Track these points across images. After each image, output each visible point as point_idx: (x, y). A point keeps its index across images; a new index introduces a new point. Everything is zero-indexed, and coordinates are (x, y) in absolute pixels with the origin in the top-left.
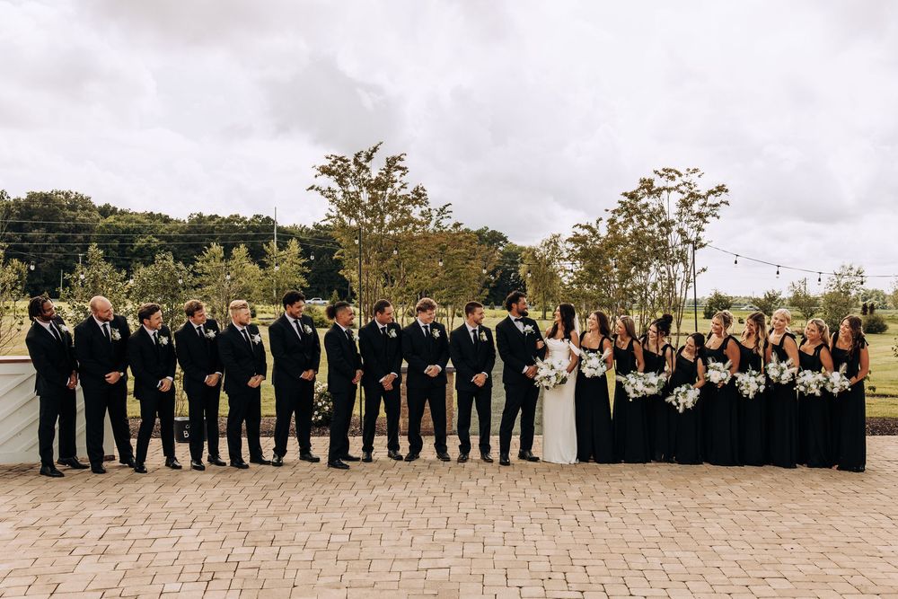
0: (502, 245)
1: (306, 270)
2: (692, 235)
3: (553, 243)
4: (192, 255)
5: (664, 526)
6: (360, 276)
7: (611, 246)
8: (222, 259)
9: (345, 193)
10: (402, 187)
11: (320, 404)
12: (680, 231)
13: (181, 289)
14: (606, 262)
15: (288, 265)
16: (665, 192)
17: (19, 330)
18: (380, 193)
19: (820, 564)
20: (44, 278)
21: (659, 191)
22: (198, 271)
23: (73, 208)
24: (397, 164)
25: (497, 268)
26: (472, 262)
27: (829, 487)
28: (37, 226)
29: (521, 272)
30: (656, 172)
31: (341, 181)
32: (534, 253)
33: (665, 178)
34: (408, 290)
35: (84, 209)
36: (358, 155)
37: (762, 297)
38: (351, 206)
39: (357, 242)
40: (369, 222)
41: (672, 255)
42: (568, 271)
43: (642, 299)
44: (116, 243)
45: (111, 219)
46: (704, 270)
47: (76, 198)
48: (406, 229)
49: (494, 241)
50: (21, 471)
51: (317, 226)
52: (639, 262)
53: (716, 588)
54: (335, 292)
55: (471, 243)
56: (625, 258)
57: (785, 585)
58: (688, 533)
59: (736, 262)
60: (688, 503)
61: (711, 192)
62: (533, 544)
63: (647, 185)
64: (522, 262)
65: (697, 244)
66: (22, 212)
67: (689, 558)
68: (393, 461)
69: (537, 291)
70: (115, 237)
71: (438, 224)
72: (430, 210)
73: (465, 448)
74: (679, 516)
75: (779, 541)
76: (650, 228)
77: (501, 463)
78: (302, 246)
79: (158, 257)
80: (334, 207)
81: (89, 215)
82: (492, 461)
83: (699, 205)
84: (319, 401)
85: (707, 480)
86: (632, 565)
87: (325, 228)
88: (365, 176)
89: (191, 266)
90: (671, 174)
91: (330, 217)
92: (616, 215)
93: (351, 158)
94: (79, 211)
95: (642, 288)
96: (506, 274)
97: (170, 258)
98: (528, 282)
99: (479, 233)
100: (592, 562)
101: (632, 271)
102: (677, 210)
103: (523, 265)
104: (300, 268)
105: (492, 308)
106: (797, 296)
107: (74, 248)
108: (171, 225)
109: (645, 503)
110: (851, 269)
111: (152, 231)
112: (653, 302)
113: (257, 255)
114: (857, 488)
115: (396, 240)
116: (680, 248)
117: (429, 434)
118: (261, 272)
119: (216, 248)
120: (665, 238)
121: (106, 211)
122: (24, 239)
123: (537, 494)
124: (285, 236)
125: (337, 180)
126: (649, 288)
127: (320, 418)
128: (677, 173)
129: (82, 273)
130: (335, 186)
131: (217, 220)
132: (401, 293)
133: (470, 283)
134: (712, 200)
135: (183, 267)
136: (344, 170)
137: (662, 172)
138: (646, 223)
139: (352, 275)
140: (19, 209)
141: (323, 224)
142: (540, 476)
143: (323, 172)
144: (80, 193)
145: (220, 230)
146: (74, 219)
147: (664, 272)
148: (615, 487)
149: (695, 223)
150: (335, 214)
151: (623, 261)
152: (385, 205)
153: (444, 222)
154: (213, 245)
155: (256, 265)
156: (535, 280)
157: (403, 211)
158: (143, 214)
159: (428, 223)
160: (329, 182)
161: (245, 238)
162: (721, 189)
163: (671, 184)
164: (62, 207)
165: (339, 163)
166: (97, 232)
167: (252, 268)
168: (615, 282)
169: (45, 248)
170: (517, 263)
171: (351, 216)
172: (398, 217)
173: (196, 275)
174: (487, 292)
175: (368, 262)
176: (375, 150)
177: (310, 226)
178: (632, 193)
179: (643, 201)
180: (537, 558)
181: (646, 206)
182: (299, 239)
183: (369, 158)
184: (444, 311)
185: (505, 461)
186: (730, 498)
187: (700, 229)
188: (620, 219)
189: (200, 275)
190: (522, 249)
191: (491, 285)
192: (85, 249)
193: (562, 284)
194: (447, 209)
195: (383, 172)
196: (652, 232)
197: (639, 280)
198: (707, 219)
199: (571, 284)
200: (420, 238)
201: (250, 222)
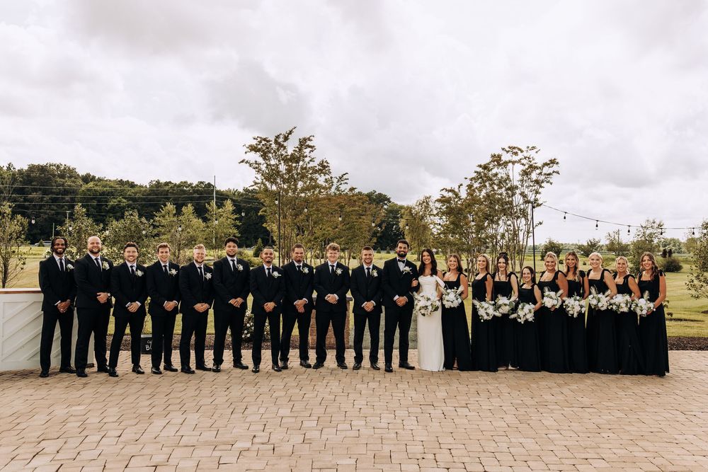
0: (386, 204)
1: (238, 223)
2: (531, 197)
3: (425, 203)
4: (152, 212)
5: (510, 419)
6: (279, 228)
7: (469, 205)
8: (174, 215)
9: (268, 165)
10: (311, 161)
11: (248, 325)
12: (522, 194)
13: (144, 238)
14: (466, 218)
15: (224, 218)
16: (510, 164)
17: (22, 269)
18: (294, 165)
19: (630, 449)
20: (40, 229)
21: (506, 163)
22: (158, 224)
23: (62, 176)
24: (307, 144)
25: (383, 222)
26: (364, 217)
27: (637, 389)
28: (35, 190)
29: (401, 225)
30: (503, 149)
31: (265, 156)
32: (411, 211)
33: (510, 154)
34: (315, 238)
35: (71, 177)
36: (278, 137)
37: (585, 244)
38: (272, 175)
39: (277, 202)
40: (285, 187)
41: (516, 212)
42: (436, 224)
43: (493, 246)
44: (95, 203)
45: (91, 185)
46: (541, 223)
47: (65, 169)
48: (313, 192)
49: (381, 201)
50: (24, 375)
51: (246, 190)
52: (491, 218)
53: (550, 466)
54: (260, 240)
55: (363, 203)
56: (480, 214)
57: (603, 464)
58: (529, 424)
59: (565, 218)
60: (529, 401)
61: (546, 164)
62: (410, 432)
63: (497, 159)
64: (402, 217)
65: (535, 204)
66: (24, 180)
67: (529, 443)
68: (304, 369)
69: (413, 239)
70: (94, 198)
71: (337, 189)
72: (331, 178)
73: (359, 358)
74: (522, 411)
75: (599, 431)
76: (500, 191)
77: (386, 370)
78: (234, 205)
79: (126, 213)
80: (259, 176)
81: (74, 182)
82: (379, 369)
83: (537, 174)
84: (248, 323)
85: (543, 383)
86: (486, 449)
87: (252, 191)
88: (283, 153)
89: (152, 221)
90: (515, 151)
91: (256, 183)
92: (473, 182)
93: (272, 138)
94: (67, 179)
95: (493, 237)
96: (389, 226)
97: (136, 214)
98: (406, 232)
99: (369, 195)
100: (455, 446)
101: (486, 224)
102: (520, 178)
103: (402, 220)
104: (233, 222)
105: (379, 252)
106: (612, 243)
107: (63, 206)
108: (136, 189)
109: (496, 402)
110: (654, 223)
111: (122, 193)
112: (501, 247)
113: (201, 212)
114: (658, 391)
115: (306, 200)
116: (522, 207)
117: (331, 348)
118: (204, 224)
119: (170, 207)
120: (510, 199)
121: (87, 179)
122: (25, 200)
123: (413, 394)
124: (222, 197)
125: (262, 156)
126: (499, 238)
127: (249, 335)
128: (520, 149)
129: (70, 226)
130: (261, 160)
131: (170, 185)
132: (310, 241)
133: (362, 232)
134: (546, 170)
135: (145, 221)
136: (267, 148)
137: (508, 149)
138: (496, 188)
139: (272, 227)
140: (22, 177)
141: (250, 188)
142: (416, 380)
143: (251, 150)
144: (68, 165)
145: (172, 193)
146: (63, 185)
147: (510, 225)
148: (473, 388)
149: (534, 188)
150: (260, 181)
151: (479, 217)
152: (298, 174)
153: (343, 187)
154: (168, 204)
155: (200, 220)
156: (411, 231)
157: (311, 179)
158: (115, 181)
159: (330, 188)
160: (255, 157)
161: (191, 199)
162: (553, 162)
163: (515, 158)
164: (54, 176)
165: (263, 142)
166: (81, 194)
167: (197, 222)
168: (472, 233)
169: (41, 206)
170: (398, 218)
171: (272, 183)
172: (308, 183)
173: (155, 227)
174: (375, 240)
175: (285, 217)
176: (291, 132)
177: (241, 190)
178: (485, 165)
179: (494, 171)
180: (413, 443)
181: (496, 175)
182: (232, 200)
183: (286, 139)
184: (342, 254)
185: (389, 369)
186: (561, 397)
187: (537, 192)
188: (476, 185)
189: (158, 227)
190: (402, 207)
191: (378, 235)
192: (72, 207)
193: (432, 234)
194: (345, 177)
195: (297, 149)
196: (501, 194)
197: (490, 231)
198: (543, 185)
199: (439, 234)
200: (324, 199)
201: (195, 187)
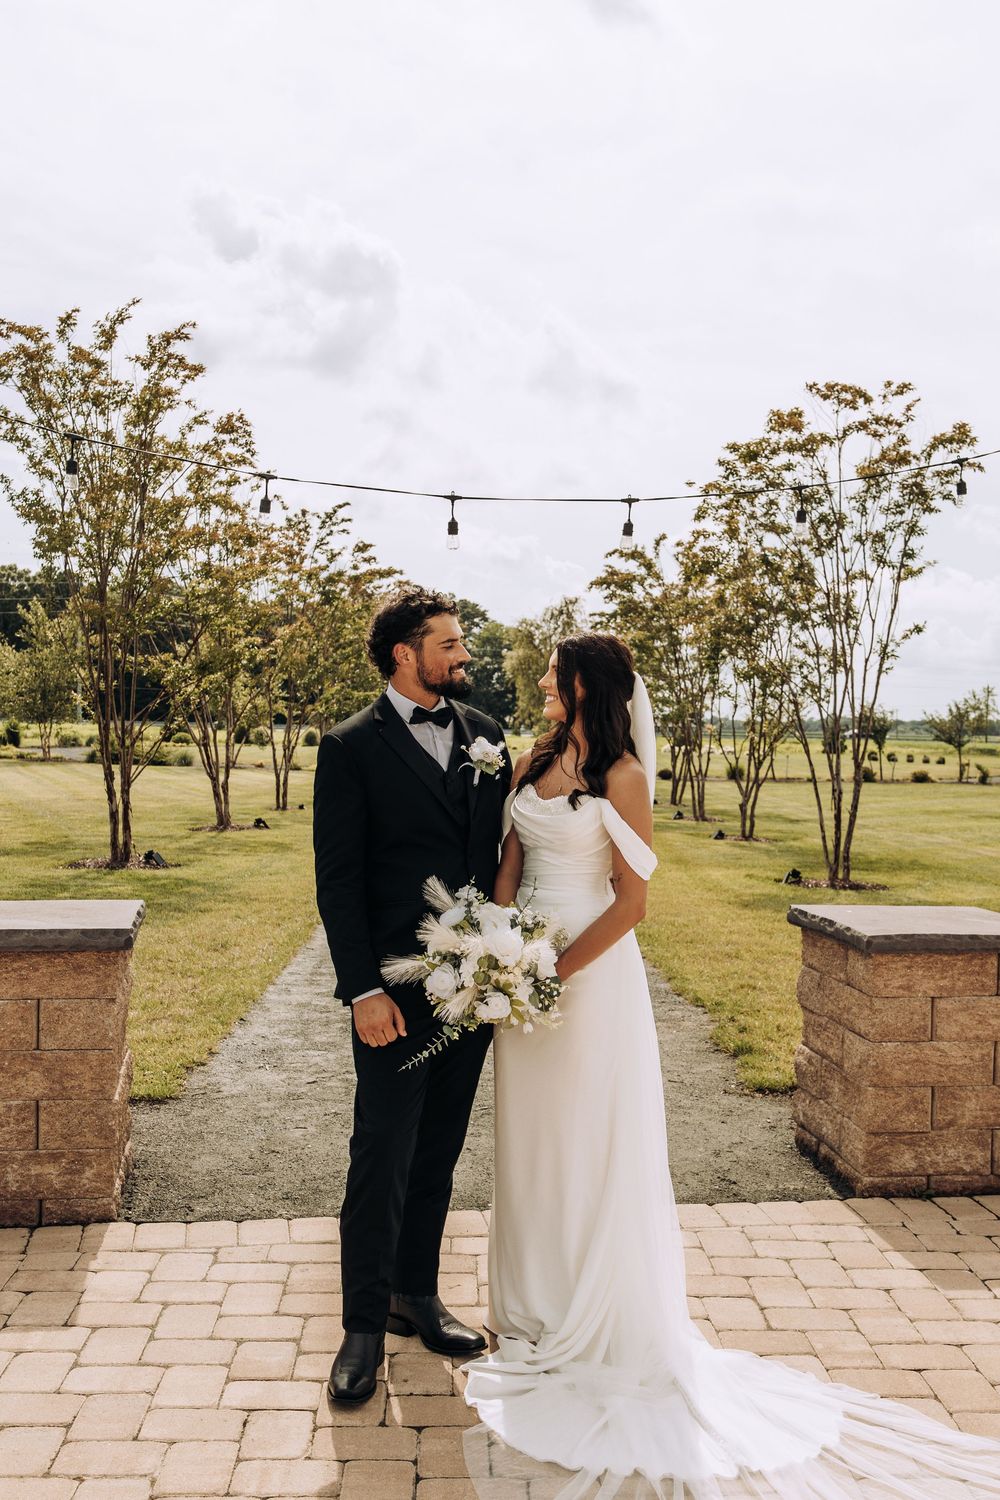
0: (476, 625)
2: (893, 546)
12: (862, 539)
30: (811, 390)
33: (832, 404)
46: (918, 630)
61: (940, 441)
65: (905, 569)
90: (846, 396)
96: (485, 674)
98: (518, 685)
128: (860, 393)
134: (941, 460)
137: (825, 391)
153: (335, 543)
162: (960, 434)
163: (849, 418)
178: (750, 444)
187: (913, 530)
194: (342, 514)
198: (930, 503)
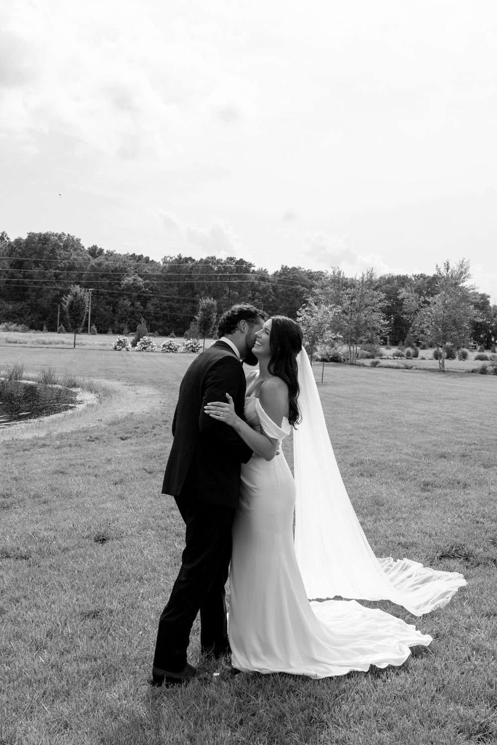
35: (76, 249)
44: (106, 281)
45: (100, 259)
47: (68, 240)
66: (24, 251)
70: (105, 276)
81: (81, 255)
94: (71, 251)
108: (151, 266)
111: (137, 270)
121: (95, 252)
140: (22, 248)
144: (71, 235)
145: (197, 271)
146: (68, 259)
158: (126, 256)
164: (58, 247)
166: (89, 270)
201: (225, 264)
